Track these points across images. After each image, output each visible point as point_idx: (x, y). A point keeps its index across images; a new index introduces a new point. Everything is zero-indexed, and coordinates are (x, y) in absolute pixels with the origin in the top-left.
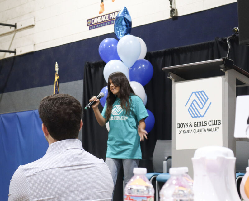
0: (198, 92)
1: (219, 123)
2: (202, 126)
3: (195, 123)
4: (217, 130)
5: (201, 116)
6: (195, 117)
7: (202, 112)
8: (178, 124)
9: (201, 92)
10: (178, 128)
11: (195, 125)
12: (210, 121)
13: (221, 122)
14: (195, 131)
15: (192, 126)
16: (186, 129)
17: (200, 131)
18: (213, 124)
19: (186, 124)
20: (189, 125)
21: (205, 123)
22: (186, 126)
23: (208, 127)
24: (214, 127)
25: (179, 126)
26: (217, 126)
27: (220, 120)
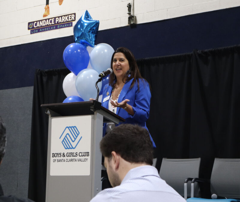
0: (71, 127)
1: (88, 155)
2: (74, 156)
3: (68, 154)
4: (86, 160)
5: (73, 148)
6: (68, 148)
7: (74, 145)
8: (53, 154)
9: (73, 127)
10: (53, 157)
11: (68, 156)
12: (81, 153)
13: (90, 154)
14: (67, 160)
15: (65, 156)
16: (59, 158)
17: (71, 160)
18: (83, 155)
19: (60, 154)
20: (62, 155)
21: (76, 154)
22: (59, 155)
23: (78, 157)
24: (84, 157)
25: (54, 155)
26: (86, 157)
27: (89, 153)
